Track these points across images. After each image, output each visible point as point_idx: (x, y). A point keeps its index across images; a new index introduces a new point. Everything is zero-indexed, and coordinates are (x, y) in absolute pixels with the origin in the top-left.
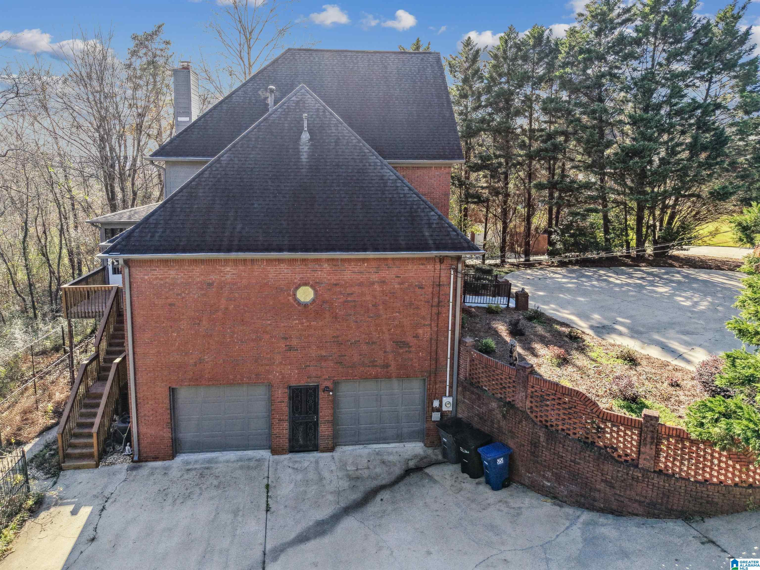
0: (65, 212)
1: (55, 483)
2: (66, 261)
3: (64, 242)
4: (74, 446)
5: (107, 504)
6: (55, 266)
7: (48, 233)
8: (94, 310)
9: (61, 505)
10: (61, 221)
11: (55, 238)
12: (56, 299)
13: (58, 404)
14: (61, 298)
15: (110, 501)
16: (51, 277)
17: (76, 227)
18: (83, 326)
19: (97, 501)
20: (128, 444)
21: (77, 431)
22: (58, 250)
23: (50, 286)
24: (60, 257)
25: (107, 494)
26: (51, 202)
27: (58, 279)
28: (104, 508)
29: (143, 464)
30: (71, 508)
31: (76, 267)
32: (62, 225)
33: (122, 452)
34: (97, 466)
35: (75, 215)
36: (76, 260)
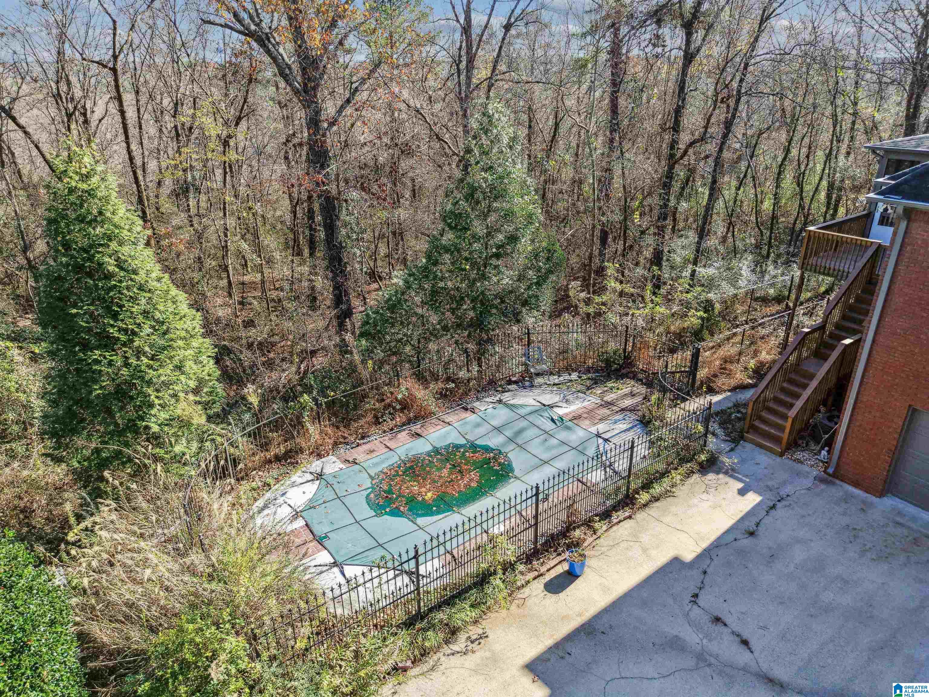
0: (841, 132)
1: (732, 450)
2: (822, 195)
3: (827, 171)
4: (764, 421)
5: (779, 505)
6: (807, 201)
7: (811, 158)
8: (837, 268)
9: (731, 476)
10: (832, 144)
11: (818, 165)
12: (797, 240)
13: (762, 364)
14: (802, 241)
15: (784, 503)
16: (798, 213)
17: (848, 153)
18: (817, 281)
19: (769, 495)
20: (826, 448)
21: (771, 405)
22: (817, 181)
23: (795, 223)
24: (817, 189)
25: (783, 493)
26: (827, 117)
27: (806, 217)
28: (773, 507)
29: (838, 482)
30: (740, 485)
31: (832, 206)
32: (831, 148)
33: (815, 454)
34: (781, 455)
35: (852, 137)
36: (834, 196)
